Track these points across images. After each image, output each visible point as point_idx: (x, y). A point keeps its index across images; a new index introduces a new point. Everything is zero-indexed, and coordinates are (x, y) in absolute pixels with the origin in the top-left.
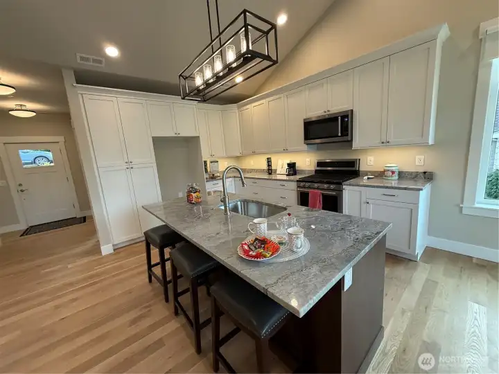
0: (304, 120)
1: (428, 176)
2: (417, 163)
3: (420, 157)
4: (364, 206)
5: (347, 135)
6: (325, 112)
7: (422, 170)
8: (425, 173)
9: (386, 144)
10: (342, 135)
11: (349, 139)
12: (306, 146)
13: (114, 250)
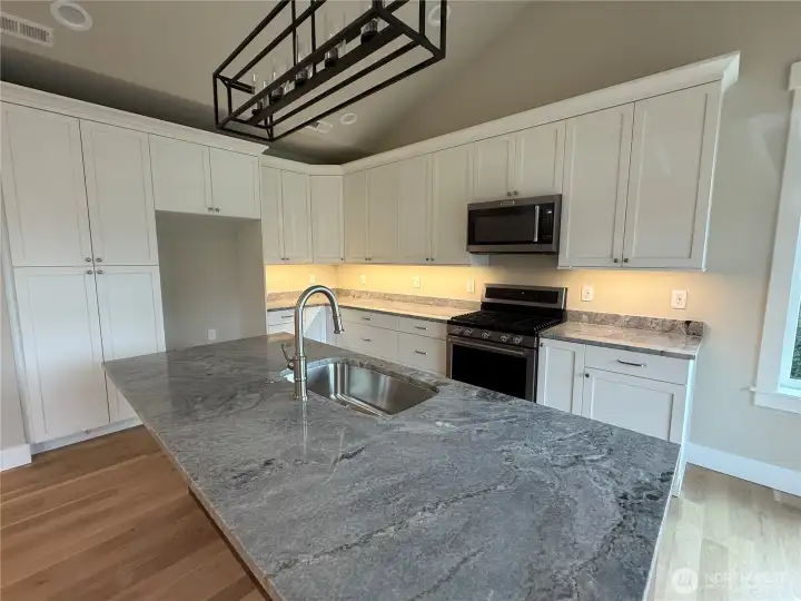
0: (470, 205)
1: (693, 330)
2: (674, 304)
3: (679, 292)
4: (579, 380)
5: (550, 242)
6: (509, 194)
7: (683, 318)
8: (688, 323)
9: (621, 263)
10: (540, 241)
11: (554, 249)
12: (471, 256)
13: (34, 457)
